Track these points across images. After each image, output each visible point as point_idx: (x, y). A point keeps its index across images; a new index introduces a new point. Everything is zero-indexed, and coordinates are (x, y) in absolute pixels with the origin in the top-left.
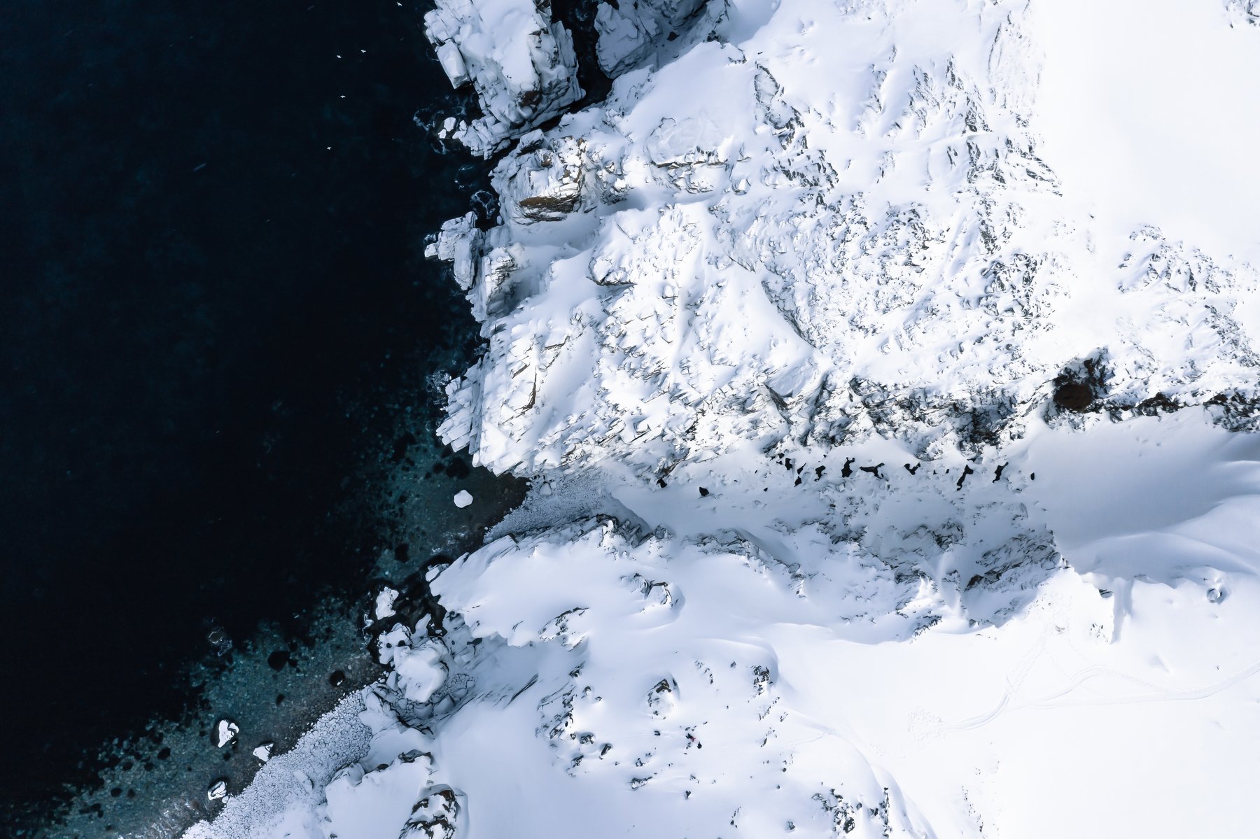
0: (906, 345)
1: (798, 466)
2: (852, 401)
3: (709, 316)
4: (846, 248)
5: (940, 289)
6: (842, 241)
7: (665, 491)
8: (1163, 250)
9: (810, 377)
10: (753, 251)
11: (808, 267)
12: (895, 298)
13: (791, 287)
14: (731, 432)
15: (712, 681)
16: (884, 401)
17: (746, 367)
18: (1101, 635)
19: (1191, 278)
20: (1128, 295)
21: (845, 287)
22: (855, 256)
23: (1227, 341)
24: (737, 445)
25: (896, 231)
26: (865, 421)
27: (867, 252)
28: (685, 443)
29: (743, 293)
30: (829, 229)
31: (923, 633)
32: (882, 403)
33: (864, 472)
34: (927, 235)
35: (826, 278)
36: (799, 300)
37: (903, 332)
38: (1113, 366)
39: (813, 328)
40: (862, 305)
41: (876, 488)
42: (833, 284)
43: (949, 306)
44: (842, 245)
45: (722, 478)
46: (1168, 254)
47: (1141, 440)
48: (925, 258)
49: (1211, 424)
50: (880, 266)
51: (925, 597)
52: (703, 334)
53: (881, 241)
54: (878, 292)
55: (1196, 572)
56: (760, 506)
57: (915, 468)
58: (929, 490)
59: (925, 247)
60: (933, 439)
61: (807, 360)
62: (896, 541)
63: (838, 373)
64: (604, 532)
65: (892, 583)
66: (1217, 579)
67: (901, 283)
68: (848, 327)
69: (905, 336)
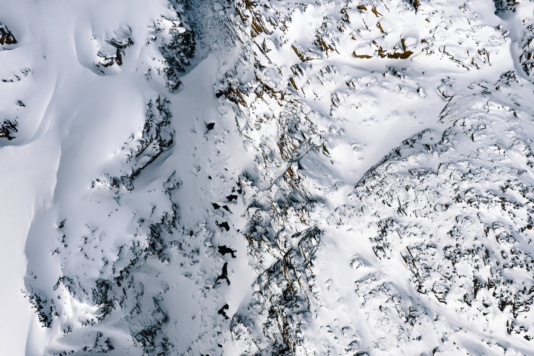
0: (363, 287)
1: (231, 206)
2: (293, 237)
3: (384, 84)
4: (494, 204)
5: (442, 327)
6: (503, 199)
9: (321, 184)
10: (468, 112)
11: (460, 163)
12: (428, 269)
13: (431, 150)
14: (263, 136)
15: (5, 81)
16: (293, 268)
17: (330, 124)
21: (438, 208)
22: (483, 215)
24: (250, 148)
25: (525, 266)
26: (269, 260)
27: (491, 230)
28: (253, 90)
29: (411, 113)
30: (517, 182)
31: (32, 305)
32: (291, 267)
33: (222, 266)
34: (522, 308)
35: (448, 185)
36: (415, 158)
37: (380, 282)
39: (380, 179)
40: (416, 230)
41: (207, 276)
42: (441, 193)
43: (419, 338)
44: (497, 198)
45: (222, 140)
48: (486, 306)
50: (471, 248)
51: (75, 309)
52: (365, 80)
53: (507, 247)
54: (435, 247)
56: (195, 170)
57: (224, 314)
58: (203, 327)
59: (503, 305)
60: (251, 330)
61: (341, 180)
63: (326, 213)
64: (175, 22)
67: (449, 276)
68: (384, 217)
69: (374, 285)
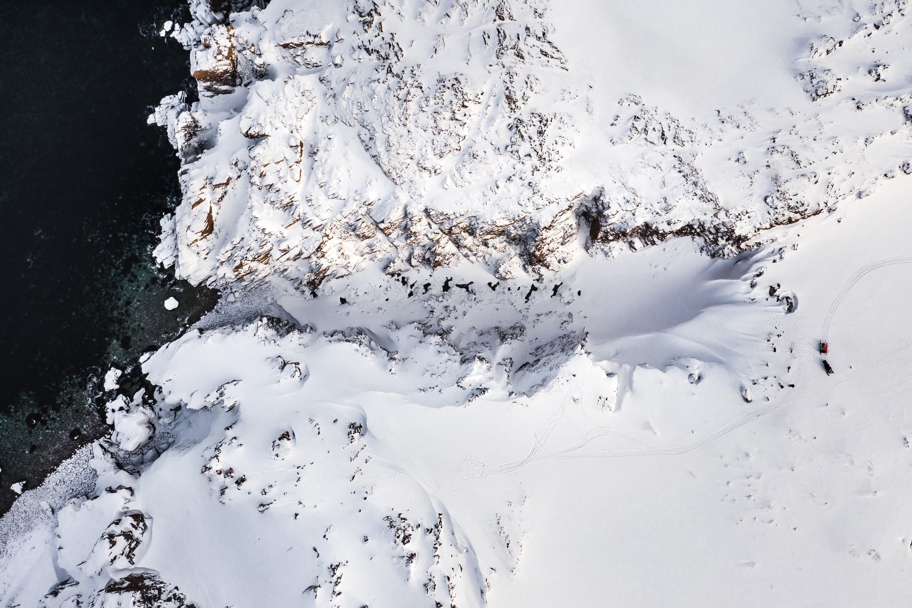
0: (459, 182)
1: (410, 282)
2: (431, 228)
3: (323, 161)
4: (408, 106)
5: (479, 139)
6: (405, 101)
7: (316, 301)
8: (643, 113)
9: (394, 207)
10: (348, 111)
11: (383, 121)
12: (446, 145)
13: (373, 137)
14: (355, 253)
15: (319, 433)
16: (451, 227)
17: (351, 200)
18: (606, 405)
19: (663, 134)
20: (618, 147)
21: (410, 136)
22: (414, 112)
23: (689, 183)
24: (364, 265)
25: (443, 93)
26: (451, 248)
27: (423, 109)
28: (318, 261)
29: (346, 144)
30: (395, 92)
31: (474, 400)
32: (451, 229)
33: (459, 288)
34: (465, 97)
35: (396, 129)
36: (379, 147)
37: (456, 172)
38: (609, 201)
39: (392, 169)
40: (424, 150)
41: (466, 300)
42: (401, 134)
43: (485, 152)
44: (405, 104)
45: (355, 291)
46: (646, 116)
47: (653, 265)
48: (465, 115)
49: (698, 251)
50: (433, 121)
51: (478, 374)
52: (320, 175)
53: (432, 102)
54: (433, 140)
55: (683, 361)
56: (381, 311)
57: (495, 286)
58: (505, 302)
59: (464, 106)
60: (502, 262)
61: (392, 194)
62: (474, 337)
63: (414, 204)
64: (259, 325)
65: (457, 364)
66: (696, 367)
67: (450, 134)
68: (416, 168)
69: (457, 176)
